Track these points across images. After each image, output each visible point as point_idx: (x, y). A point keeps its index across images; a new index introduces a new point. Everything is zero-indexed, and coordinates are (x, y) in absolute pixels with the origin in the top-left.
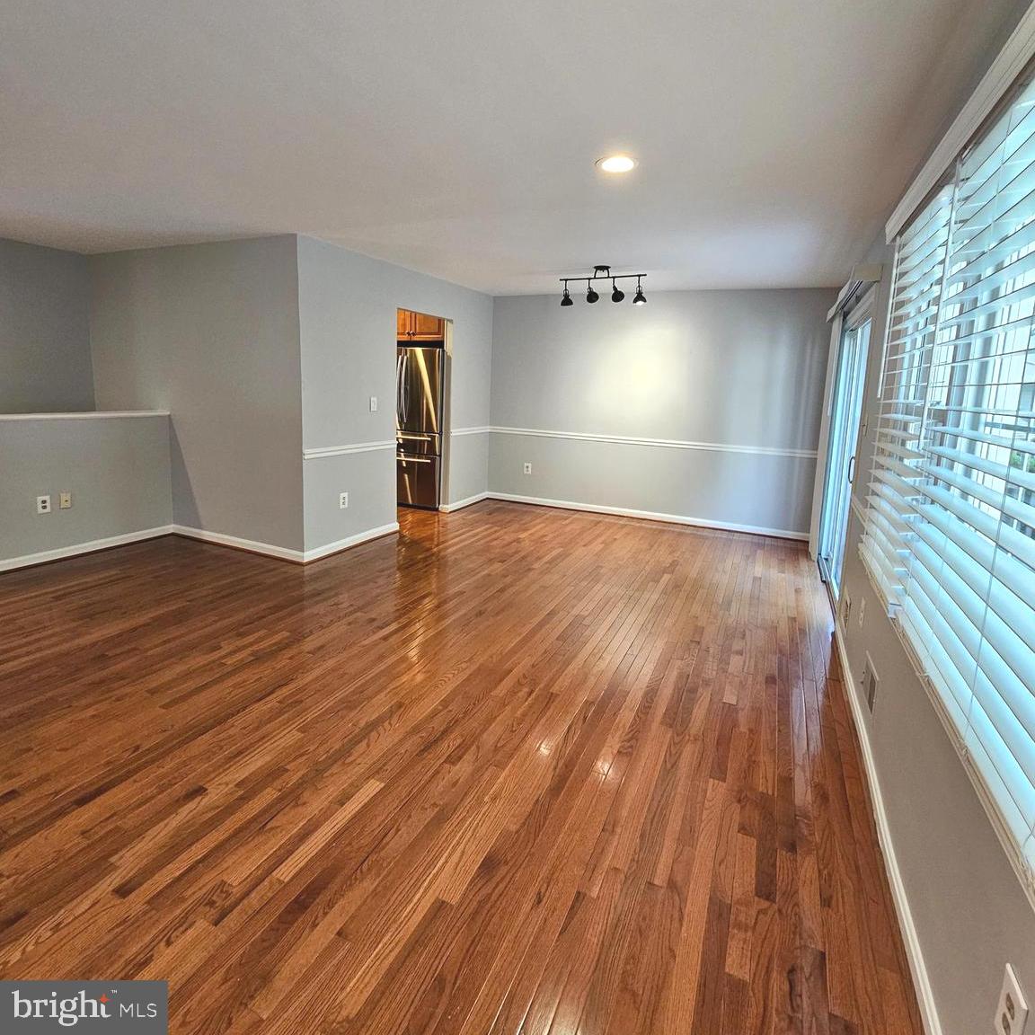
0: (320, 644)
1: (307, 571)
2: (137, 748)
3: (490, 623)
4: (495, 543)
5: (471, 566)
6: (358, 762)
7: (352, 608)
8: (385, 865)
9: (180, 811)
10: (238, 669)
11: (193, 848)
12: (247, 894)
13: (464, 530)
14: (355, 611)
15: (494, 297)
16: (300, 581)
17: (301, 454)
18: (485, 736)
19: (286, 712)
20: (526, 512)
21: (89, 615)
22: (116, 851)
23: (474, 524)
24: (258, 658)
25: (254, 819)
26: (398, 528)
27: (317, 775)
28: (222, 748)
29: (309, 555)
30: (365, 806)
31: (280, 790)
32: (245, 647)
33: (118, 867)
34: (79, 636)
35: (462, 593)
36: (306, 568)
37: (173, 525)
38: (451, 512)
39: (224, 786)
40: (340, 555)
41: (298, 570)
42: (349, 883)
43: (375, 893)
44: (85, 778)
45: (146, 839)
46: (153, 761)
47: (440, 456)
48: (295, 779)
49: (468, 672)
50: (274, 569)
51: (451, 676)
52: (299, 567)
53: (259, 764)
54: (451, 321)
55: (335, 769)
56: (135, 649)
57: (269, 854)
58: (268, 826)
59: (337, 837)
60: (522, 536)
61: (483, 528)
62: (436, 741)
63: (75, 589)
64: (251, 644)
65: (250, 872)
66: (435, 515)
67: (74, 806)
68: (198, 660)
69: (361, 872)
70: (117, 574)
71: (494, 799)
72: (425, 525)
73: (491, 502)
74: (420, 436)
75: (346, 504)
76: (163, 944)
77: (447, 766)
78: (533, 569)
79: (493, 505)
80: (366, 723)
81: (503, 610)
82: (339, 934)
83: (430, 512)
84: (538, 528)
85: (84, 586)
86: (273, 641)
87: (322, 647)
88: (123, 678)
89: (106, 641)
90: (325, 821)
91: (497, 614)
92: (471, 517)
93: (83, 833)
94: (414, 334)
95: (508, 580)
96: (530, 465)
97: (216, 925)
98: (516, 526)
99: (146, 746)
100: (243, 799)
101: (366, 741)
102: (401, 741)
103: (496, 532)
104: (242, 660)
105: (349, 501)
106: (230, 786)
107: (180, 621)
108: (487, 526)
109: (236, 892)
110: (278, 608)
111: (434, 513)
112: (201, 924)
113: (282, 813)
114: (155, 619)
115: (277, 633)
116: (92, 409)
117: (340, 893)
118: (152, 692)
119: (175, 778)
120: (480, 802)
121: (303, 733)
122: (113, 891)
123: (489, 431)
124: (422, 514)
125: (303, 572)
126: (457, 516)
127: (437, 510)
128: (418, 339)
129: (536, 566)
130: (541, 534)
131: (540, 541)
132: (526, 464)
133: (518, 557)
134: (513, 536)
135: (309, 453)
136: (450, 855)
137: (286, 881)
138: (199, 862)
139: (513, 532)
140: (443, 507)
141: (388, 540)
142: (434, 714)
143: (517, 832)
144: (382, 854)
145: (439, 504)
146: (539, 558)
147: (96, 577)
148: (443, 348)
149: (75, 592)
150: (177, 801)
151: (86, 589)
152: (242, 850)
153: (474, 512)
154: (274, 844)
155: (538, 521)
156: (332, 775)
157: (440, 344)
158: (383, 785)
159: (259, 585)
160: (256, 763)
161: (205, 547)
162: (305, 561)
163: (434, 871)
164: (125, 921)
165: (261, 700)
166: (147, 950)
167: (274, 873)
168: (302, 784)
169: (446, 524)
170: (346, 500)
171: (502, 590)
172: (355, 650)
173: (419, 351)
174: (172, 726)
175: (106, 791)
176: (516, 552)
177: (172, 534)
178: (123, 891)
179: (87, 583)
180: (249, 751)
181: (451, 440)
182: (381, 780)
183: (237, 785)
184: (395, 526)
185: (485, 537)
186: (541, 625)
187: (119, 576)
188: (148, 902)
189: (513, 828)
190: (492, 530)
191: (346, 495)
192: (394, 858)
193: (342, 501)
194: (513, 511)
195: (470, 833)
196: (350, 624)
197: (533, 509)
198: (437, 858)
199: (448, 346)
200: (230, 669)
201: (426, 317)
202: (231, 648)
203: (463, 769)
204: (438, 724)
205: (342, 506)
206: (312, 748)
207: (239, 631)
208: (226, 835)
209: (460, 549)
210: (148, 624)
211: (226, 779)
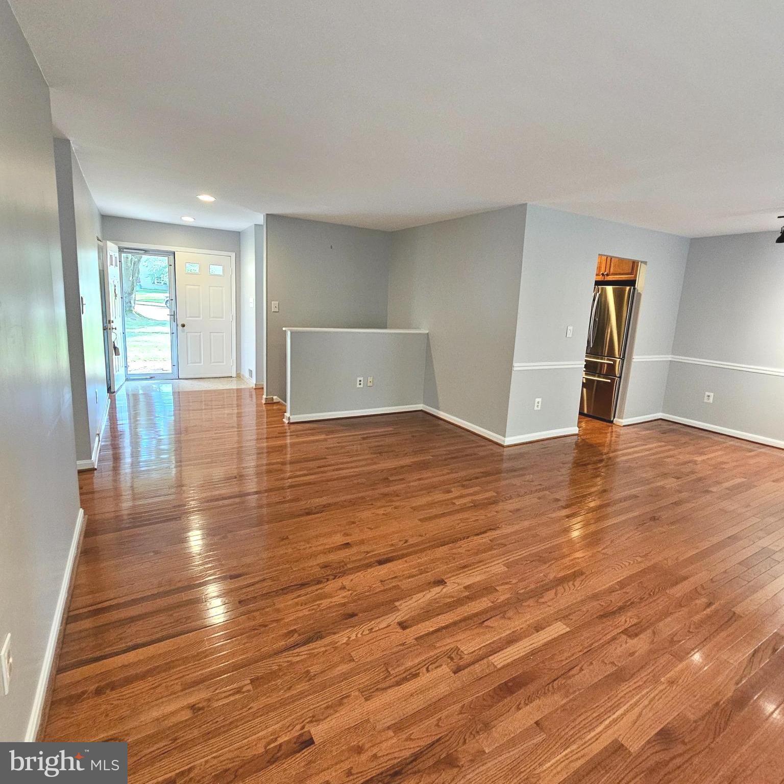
0: (518, 507)
1: (506, 452)
2: (406, 541)
3: (664, 530)
4: (668, 460)
5: (644, 475)
6: (549, 604)
7: (539, 487)
8: (571, 691)
9: (431, 590)
10: (463, 509)
11: (439, 617)
12: (473, 663)
13: (637, 443)
14: (543, 490)
15: (692, 239)
16: (500, 458)
17: (511, 366)
18: (661, 624)
19: (495, 549)
20: (701, 437)
21: (380, 452)
22: (398, 600)
23: (646, 440)
24: (476, 506)
25: (476, 615)
26: (577, 432)
27: (517, 602)
28: (454, 559)
29: (508, 441)
30: (555, 639)
31: (492, 602)
32: (468, 495)
33: (398, 610)
34: (375, 463)
35: (636, 497)
36: (505, 449)
37: (422, 405)
38: (624, 426)
39: (456, 585)
40: (530, 445)
41: (499, 450)
42: (543, 692)
43: (563, 708)
44: (382, 549)
45: (414, 600)
46: (416, 552)
47: (620, 377)
48: (502, 598)
49: (643, 566)
50: (484, 446)
51: (627, 564)
52: (501, 448)
53: (478, 579)
54: (645, 263)
55: (531, 602)
56: (403, 479)
57: (487, 643)
58: (486, 623)
59: (533, 653)
60: (699, 459)
61: (655, 445)
62: (614, 613)
63: (371, 435)
64: (471, 494)
65: (473, 650)
66: (609, 426)
67: (376, 564)
68: (439, 496)
69: (553, 686)
70: (391, 431)
71: (671, 683)
72: (601, 433)
73: (664, 423)
74: (602, 359)
75: (540, 406)
76: (424, 669)
77: (624, 637)
78: (712, 492)
79: (665, 426)
80: (555, 577)
81: (678, 521)
82: (537, 723)
83: (605, 423)
84: (716, 455)
85: (377, 434)
86: (484, 497)
87: (518, 510)
88: (397, 496)
89: (389, 470)
90: (526, 637)
91: (672, 523)
92: (644, 433)
93: (381, 581)
94: (607, 275)
95: (684, 495)
96: (712, 394)
97: (455, 673)
98: (690, 448)
99: (411, 542)
100: (470, 598)
101: (554, 591)
102: (583, 602)
103: (669, 450)
104: (465, 504)
105: (542, 405)
106: (460, 587)
107: (428, 468)
108: (660, 444)
109: (467, 659)
110: (487, 474)
111: (610, 424)
112: (445, 669)
113: (493, 618)
114: (415, 463)
115: (487, 491)
116: (385, 328)
117: (537, 695)
118: (414, 509)
119: (427, 568)
120: (656, 680)
121: (508, 568)
122: (398, 623)
123: (670, 359)
124: (598, 424)
125: (503, 451)
126: (631, 429)
127: (612, 422)
128: (611, 279)
129: (714, 489)
130: (719, 460)
131: (718, 467)
132: (707, 393)
133: (694, 477)
134: (688, 457)
135: (517, 366)
136: (627, 711)
137: (499, 667)
138: (443, 628)
139: (688, 453)
140: (616, 420)
141: (569, 440)
142: (611, 590)
143: (695, 722)
144: (569, 682)
145: (614, 417)
146: (718, 483)
147: (382, 430)
148: (634, 285)
149: (371, 437)
150: (430, 583)
151: (377, 436)
152: (468, 633)
153: (647, 429)
154: (490, 638)
155: (716, 447)
156: (529, 606)
157: (632, 283)
158: (568, 629)
159: (475, 454)
160: (475, 577)
161: (441, 422)
162: (506, 444)
163: (615, 716)
164: (403, 644)
165: (478, 535)
166: (416, 668)
167: (490, 658)
168: (507, 603)
169: (619, 435)
170: (540, 404)
171: (676, 504)
172: (544, 519)
173: (609, 290)
174: (426, 534)
175: (392, 561)
176: (693, 472)
177: (421, 411)
178: (403, 625)
179: (378, 432)
180: (471, 568)
181: (633, 364)
182: (568, 625)
183: (465, 588)
184: (575, 430)
185: (657, 453)
186: (721, 545)
187: (393, 432)
188: (416, 639)
189: (692, 717)
190: (666, 448)
191: (539, 400)
192: (579, 690)
193: (536, 404)
194: (687, 434)
195: (646, 702)
196: (539, 498)
197: (711, 436)
198: (617, 706)
199: (639, 285)
200: (456, 508)
201: (622, 261)
202: (458, 494)
203: (640, 644)
204: (616, 599)
205: (536, 408)
206: (514, 581)
207: (464, 483)
208: (459, 618)
209: (634, 459)
210: (410, 466)
211: (458, 581)
